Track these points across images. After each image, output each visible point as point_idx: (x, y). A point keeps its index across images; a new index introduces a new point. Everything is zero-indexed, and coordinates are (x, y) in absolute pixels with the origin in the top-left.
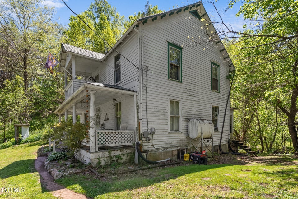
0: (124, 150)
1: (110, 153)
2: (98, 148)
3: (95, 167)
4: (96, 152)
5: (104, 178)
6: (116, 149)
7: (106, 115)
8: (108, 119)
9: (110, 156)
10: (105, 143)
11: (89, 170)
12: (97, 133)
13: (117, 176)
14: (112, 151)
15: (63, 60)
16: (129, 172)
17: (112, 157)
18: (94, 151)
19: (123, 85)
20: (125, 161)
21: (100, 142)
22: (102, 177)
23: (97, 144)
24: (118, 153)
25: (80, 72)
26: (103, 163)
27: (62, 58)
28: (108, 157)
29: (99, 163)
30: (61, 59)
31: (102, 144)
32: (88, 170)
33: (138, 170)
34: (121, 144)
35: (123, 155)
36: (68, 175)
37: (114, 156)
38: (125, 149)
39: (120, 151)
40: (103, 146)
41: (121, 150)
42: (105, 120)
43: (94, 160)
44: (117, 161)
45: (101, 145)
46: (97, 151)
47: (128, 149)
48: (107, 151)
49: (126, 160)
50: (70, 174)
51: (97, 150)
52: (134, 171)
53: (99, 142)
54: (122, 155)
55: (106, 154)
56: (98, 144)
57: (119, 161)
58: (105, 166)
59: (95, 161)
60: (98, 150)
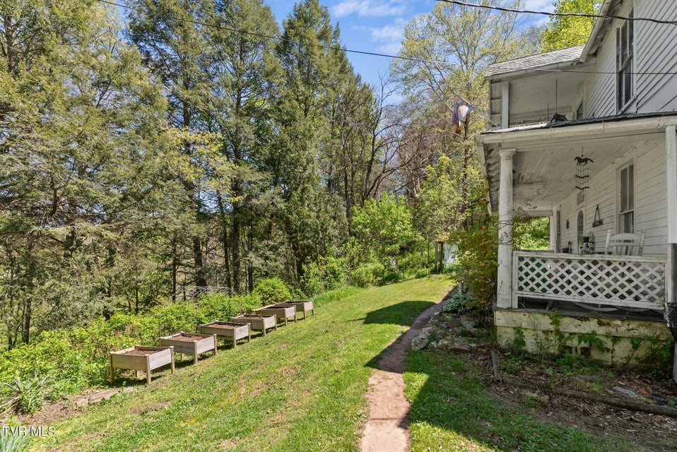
0: (619, 322)
1: (556, 323)
2: (519, 301)
3: (503, 351)
4: (510, 309)
5: (503, 389)
6: (582, 315)
7: (597, 209)
8: (600, 223)
9: (558, 332)
10: (544, 290)
11: (488, 353)
12: (516, 259)
13: (546, 397)
14: (564, 316)
15: (495, 99)
16: (606, 403)
17: (567, 335)
18: (505, 306)
19: (639, 105)
20: (624, 361)
21: (527, 284)
22: (499, 381)
23: (516, 288)
24: (590, 326)
25: (536, 112)
26: (530, 346)
27: (494, 97)
28: (551, 332)
29: (520, 342)
30: (492, 99)
31: (532, 290)
32: (484, 351)
33: (656, 413)
34: (607, 302)
35: (616, 339)
36: (438, 348)
37: (575, 333)
38: (623, 321)
39: (600, 324)
40: (537, 297)
41: (605, 321)
42: (594, 225)
43: (504, 330)
44: (586, 351)
45: (527, 294)
46: (517, 307)
47: (637, 323)
48: (544, 314)
49: (629, 358)
50: (441, 348)
51: (515, 305)
52: (633, 409)
53: (522, 284)
54: (607, 336)
55: (545, 321)
56: (521, 289)
57: (595, 355)
58: (535, 355)
59: (506, 332)
60: (520, 306)
